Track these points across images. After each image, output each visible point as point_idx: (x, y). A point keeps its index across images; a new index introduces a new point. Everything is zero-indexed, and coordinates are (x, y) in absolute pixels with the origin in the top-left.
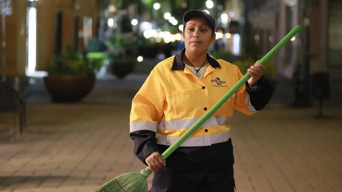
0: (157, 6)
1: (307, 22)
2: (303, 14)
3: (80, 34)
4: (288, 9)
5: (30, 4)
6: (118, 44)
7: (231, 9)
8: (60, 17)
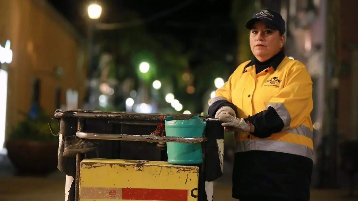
0: (157, 85)
8: (37, 86)
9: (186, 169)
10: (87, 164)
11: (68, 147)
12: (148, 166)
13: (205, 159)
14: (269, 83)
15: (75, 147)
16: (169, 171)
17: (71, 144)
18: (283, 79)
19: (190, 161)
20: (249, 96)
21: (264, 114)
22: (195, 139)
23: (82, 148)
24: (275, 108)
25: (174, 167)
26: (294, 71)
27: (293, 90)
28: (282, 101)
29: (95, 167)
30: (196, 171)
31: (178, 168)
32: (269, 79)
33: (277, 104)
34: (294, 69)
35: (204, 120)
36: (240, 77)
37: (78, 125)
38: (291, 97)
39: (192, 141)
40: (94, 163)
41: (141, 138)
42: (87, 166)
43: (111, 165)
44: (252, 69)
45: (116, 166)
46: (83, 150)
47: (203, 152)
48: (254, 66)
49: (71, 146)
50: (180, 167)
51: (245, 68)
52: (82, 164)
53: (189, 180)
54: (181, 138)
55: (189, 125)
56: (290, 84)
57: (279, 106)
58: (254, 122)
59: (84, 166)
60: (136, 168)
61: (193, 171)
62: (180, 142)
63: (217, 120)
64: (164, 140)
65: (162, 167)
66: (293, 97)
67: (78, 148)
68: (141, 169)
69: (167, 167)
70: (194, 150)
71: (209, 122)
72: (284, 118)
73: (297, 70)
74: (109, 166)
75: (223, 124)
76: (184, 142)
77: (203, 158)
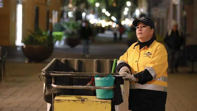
0: (97, 5)
1: (185, 13)
2: (183, 9)
3: (50, 21)
4: (175, 6)
5: (18, 3)
6: (71, 27)
7: (141, 7)
8: (37, 10)
9: (105, 102)
10: (57, 100)
11: (48, 91)
12: (86, 101)
13: (115, 95)
14: (146, 55)
15: (51, 90)
16: (97, 103)
17: (49, 89)
18: (153, 53)
19: (107, 97)
20: (136, 62)
21: (143, 73)
22: (109, 87)
23: (55, 91)
24: (148, 70)
25: (99, 101)
26: (158, 49)
27: (157, 59)
28: (151, 66)
29: (61, 102)
30: (110, 103)
31: (101, 102)
32: (146, 53)
33: (149, 67)
34: (158, 48)
35: (114, 76)
36: (132, 51)
37: (53, 79)
38: (156, 64)
39: (108, 88)
40: (61, 100)
41: (83, 87)
42: (57, 102)
43: (69, 100)
44: (138, 47)
45: (71, 101)
46: (55, 92)
47: (113, 92)
48: (139, 45)
49: (49, 90)
50: (102, 101)
51: (134, 47)
52: (55, 101)
53: (106, 107)
54: (103, 87)
55: (107, 80)
56: (156, 56)
57: (150, 68)
58: (138, 77)
59: (56, 101)
60: (81, 102)
61: (109, 103)
62: (102, 89)
63: (120, 76)
64: (94, 88)
65: (93, 101)
66: (158, 63)
67: (53, 91)
68: (83, 102)
69: (96, 101)
70: (109, 92)
71: (116, 77)
72: (153, 74)
73: (159, 49)
74: (68, 101)
75: (123, 78)
76: (104, 89)
77: (113, 94)
